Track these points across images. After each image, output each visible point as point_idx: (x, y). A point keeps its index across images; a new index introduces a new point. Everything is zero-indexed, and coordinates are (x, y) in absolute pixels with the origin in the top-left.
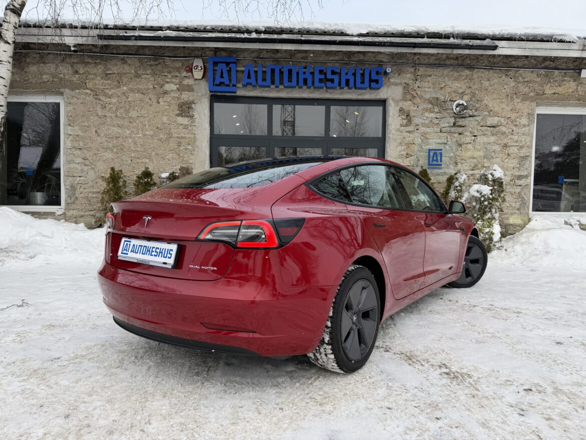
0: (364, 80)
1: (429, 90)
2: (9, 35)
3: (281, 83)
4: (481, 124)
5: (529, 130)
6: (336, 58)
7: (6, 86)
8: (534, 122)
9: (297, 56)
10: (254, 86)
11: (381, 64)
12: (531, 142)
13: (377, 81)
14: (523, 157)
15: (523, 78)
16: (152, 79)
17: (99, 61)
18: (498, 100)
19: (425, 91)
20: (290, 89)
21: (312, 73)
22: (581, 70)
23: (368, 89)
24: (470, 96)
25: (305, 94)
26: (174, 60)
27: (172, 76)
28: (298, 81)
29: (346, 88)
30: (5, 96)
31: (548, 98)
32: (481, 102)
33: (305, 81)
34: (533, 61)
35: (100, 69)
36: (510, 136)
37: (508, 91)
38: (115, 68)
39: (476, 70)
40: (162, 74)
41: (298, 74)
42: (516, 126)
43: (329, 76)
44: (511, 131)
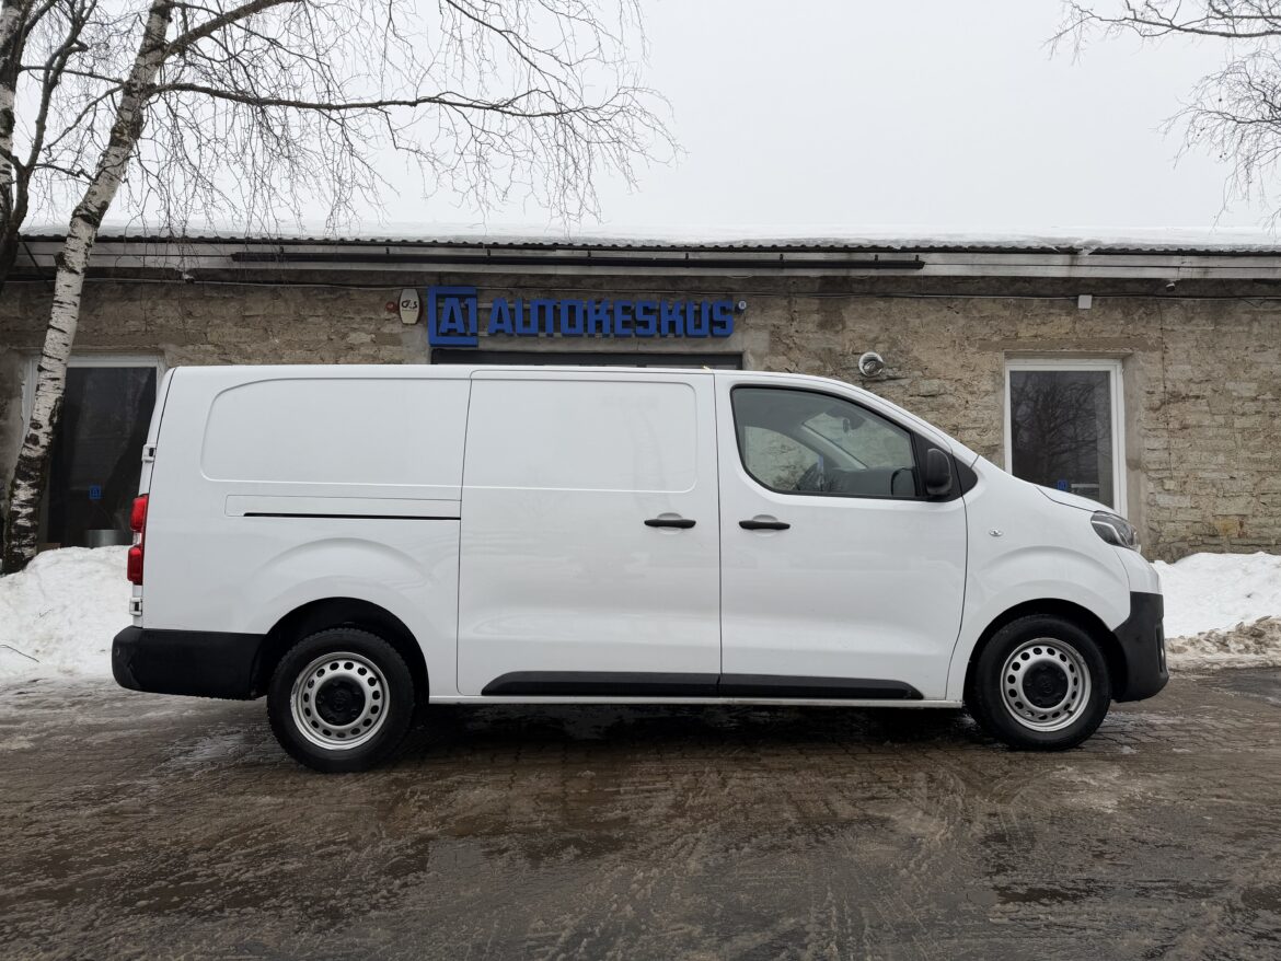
0: (700, 320)
1: (816, 335)
2: (77, 260)
3: (557, 328)
4: (910, 392)
5: (996, 400)
6: (653, 285)
7: (66, 345)
8: (1003, 386)
9: (583, 282)
10: (512, 335)
11: (729, 294)
12: (1002, 420)
13: (723, 324)
14: (988, 448)
15: (980, 311)
16: (326, 324)
17: (232, 295)
18: (937, 350)
19: (808, 339)
20: (574, 339)
21: (610, 312)
22: (1077, 296)
23: (709, 336)
24: (887, 345)
25: (600, 348)
26: (366, 291)
27: (363, 319)
28: (586, 325)
29: (671, 336)
30: (64, 361)
31: (1024, 344)
32: (908, 353)
33: (599, 324)
34: (994, 282)
35: (232, 309)
36: (962, 413)
37: (955, 334)
38: (259, 306)
39: (895, 300)
40: (344, 315)
41: (585, 312)
42: (972, 393)
43: (640, 316)
44: (964, 402)
